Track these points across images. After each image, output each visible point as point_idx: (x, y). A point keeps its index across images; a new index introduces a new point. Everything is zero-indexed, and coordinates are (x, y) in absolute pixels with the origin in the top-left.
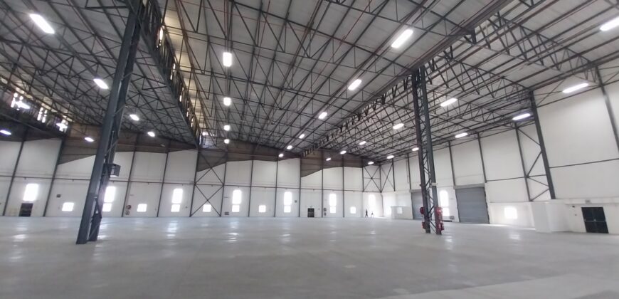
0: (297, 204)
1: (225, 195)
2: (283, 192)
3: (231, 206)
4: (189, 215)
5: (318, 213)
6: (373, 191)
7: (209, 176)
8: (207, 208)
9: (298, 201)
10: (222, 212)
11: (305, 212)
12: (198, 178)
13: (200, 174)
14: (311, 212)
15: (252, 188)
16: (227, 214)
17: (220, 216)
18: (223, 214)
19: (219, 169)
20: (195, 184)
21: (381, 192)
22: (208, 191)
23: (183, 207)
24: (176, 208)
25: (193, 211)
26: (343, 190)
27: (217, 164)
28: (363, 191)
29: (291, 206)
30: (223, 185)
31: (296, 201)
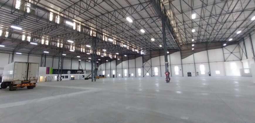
0: (181, 71)
1: (152, 70)
2: (174, 67)
3: (155, 73)
4: (143, 76)
5: (193, 74)
6: (233, 60)
7: (147, 64)
8: (148, 74)
9: (182, 70)
10: (152, 75)
11: (186, 74)
12: (144, 65)
13: (144, 63)
14: (189, 74)
15: (161, 66)
16: (154, 76)
17: (152, 76)
18: (153, 76)
19: (149, 61)
20: (143, 67)
21: (241, 60)
22: (147, 69)
23: (141, 74)
24: (140, 75)
25: (144, 75)
26: (209, 62)
27: (148, 60)
28: (225, 61)
29: (179, 72)
30: (151, 67)
31: (181, 70)
